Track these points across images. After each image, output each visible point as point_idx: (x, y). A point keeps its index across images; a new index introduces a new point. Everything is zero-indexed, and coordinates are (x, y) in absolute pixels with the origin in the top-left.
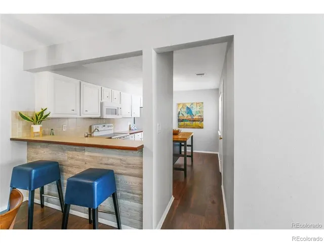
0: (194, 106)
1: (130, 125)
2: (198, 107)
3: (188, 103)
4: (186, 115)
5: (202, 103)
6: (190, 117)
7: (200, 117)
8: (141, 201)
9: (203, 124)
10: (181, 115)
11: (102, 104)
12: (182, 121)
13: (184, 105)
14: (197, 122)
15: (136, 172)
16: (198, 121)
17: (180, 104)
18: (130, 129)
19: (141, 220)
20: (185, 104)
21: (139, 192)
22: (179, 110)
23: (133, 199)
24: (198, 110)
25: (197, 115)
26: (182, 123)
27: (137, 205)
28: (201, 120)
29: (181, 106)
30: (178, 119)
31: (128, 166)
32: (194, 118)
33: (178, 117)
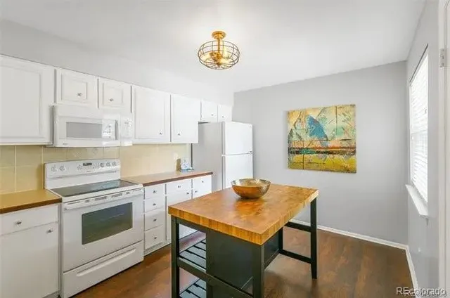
0: (330, 116)
1: (179, 161)
2: (341, 118)
3: (314, 109)
4: (307, 138)
5: (353, 106)
6: (317, 144)
7: (345, 144)
9: (353, 163)
10: (295, 138)
11: (53, 111)
12: (298, 153)
13: (303, 113)
14: (336, 156)
16: (342, 153)
17: (292, 112)
18: (179, 169)
20: (306, 111)
22: (291, 127)
24: (341, 124)
25: (338, 138)
26: (298, 158)
28: (351, 151)
30: (289, 149)
32: (330, 144)
33: (289, 141)
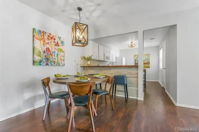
2: (147, 57)
5: (149, 54)
8: (138, 87)
9: (149, 66)
10: (136, 61)
11: (104, 54)
12: (137, 64)
14: (146, 65)
15: (135, 76)
17: (136, 55)
19: (138, 94)
21: (137, 83)
22: (136, 58)
23: (133, 86)
25: (146, 61)
27: (135, 88)
28: (149, 63)
29: (137, 56)
30: (135, 63)
31: (131, 74)
